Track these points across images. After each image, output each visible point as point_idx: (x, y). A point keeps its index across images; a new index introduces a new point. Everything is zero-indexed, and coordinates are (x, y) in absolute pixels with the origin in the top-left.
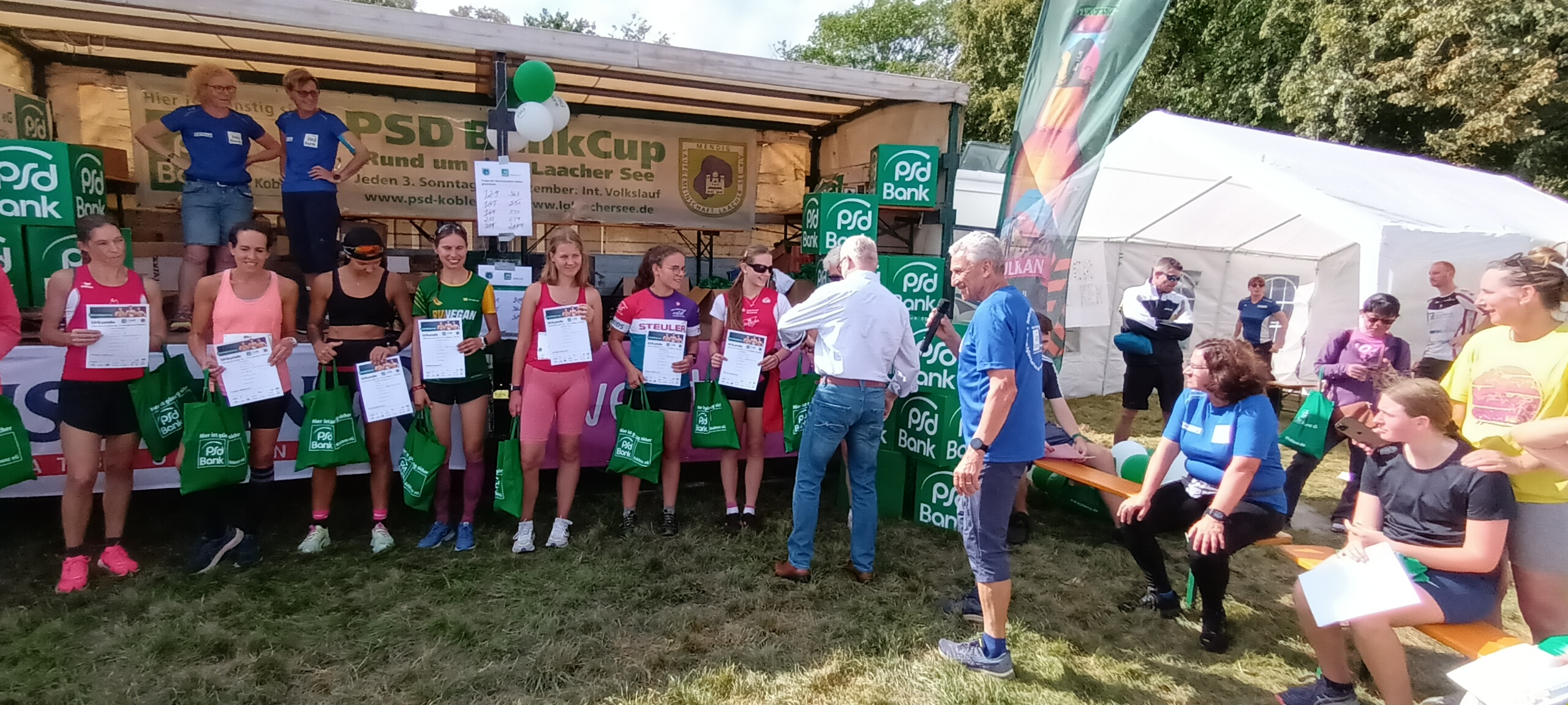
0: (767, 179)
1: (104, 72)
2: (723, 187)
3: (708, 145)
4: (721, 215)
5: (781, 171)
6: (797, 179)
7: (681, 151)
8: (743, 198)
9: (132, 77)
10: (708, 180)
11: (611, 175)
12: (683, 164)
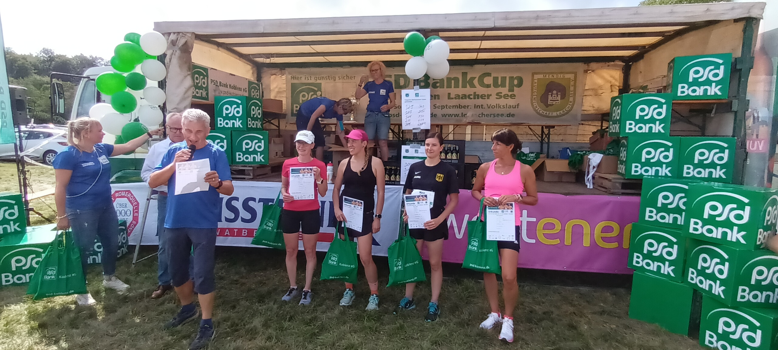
0: (590, 93)
1: (279, 69)
2: (559, 99)
3: (551, 75)
4: (557, 116)
5: (600, 87)
6: (612, 91)
7: (533, 79)
8: (573, 105)
9: (288, 70)
10: (550, 97)
11: (490, 97)
12: (534, 88)
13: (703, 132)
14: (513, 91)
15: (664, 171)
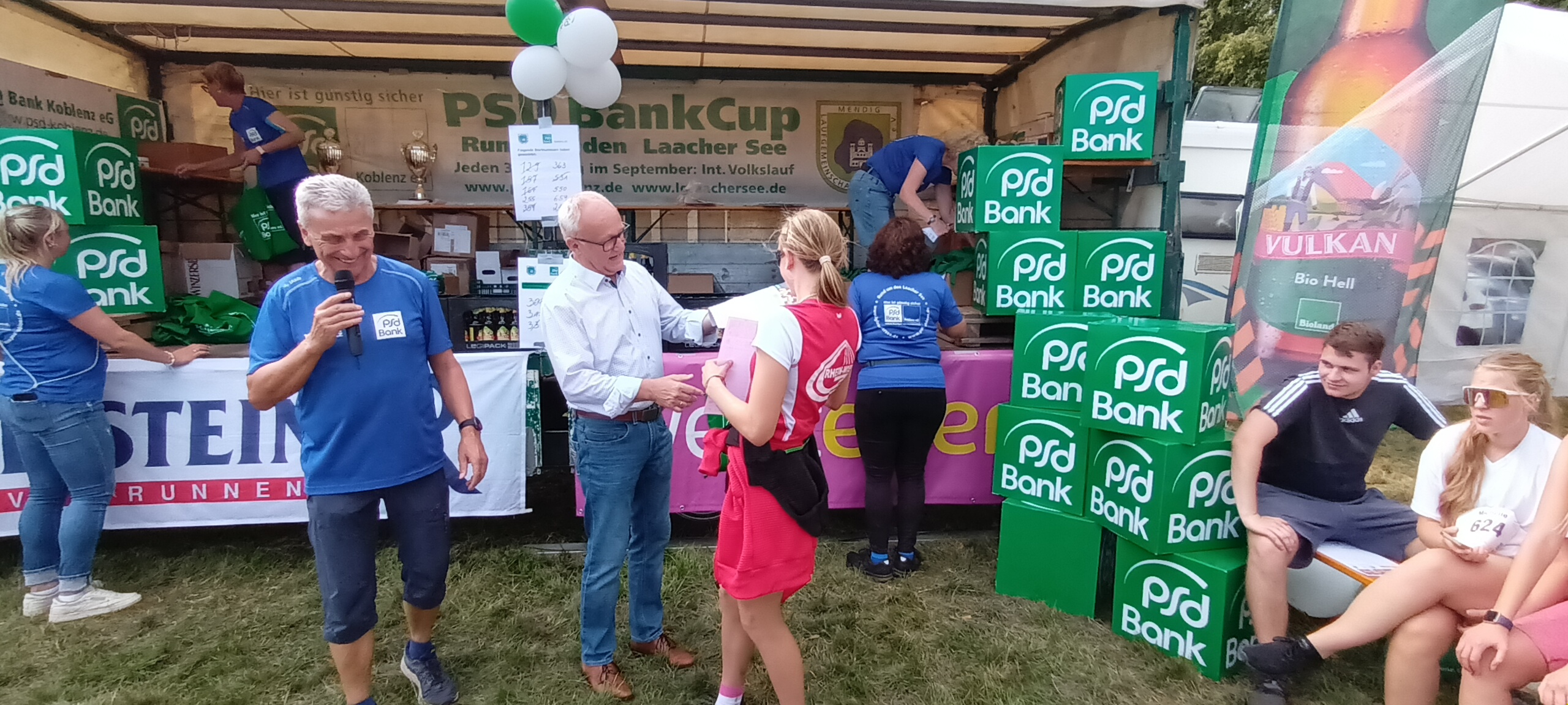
3: (853, 108)
7: (819, 115)
10: (852, 150)
11: (735, 150)
12: (822, 133)
13: (1113, 222)
14: (780, 137)
15: (1052, 298)
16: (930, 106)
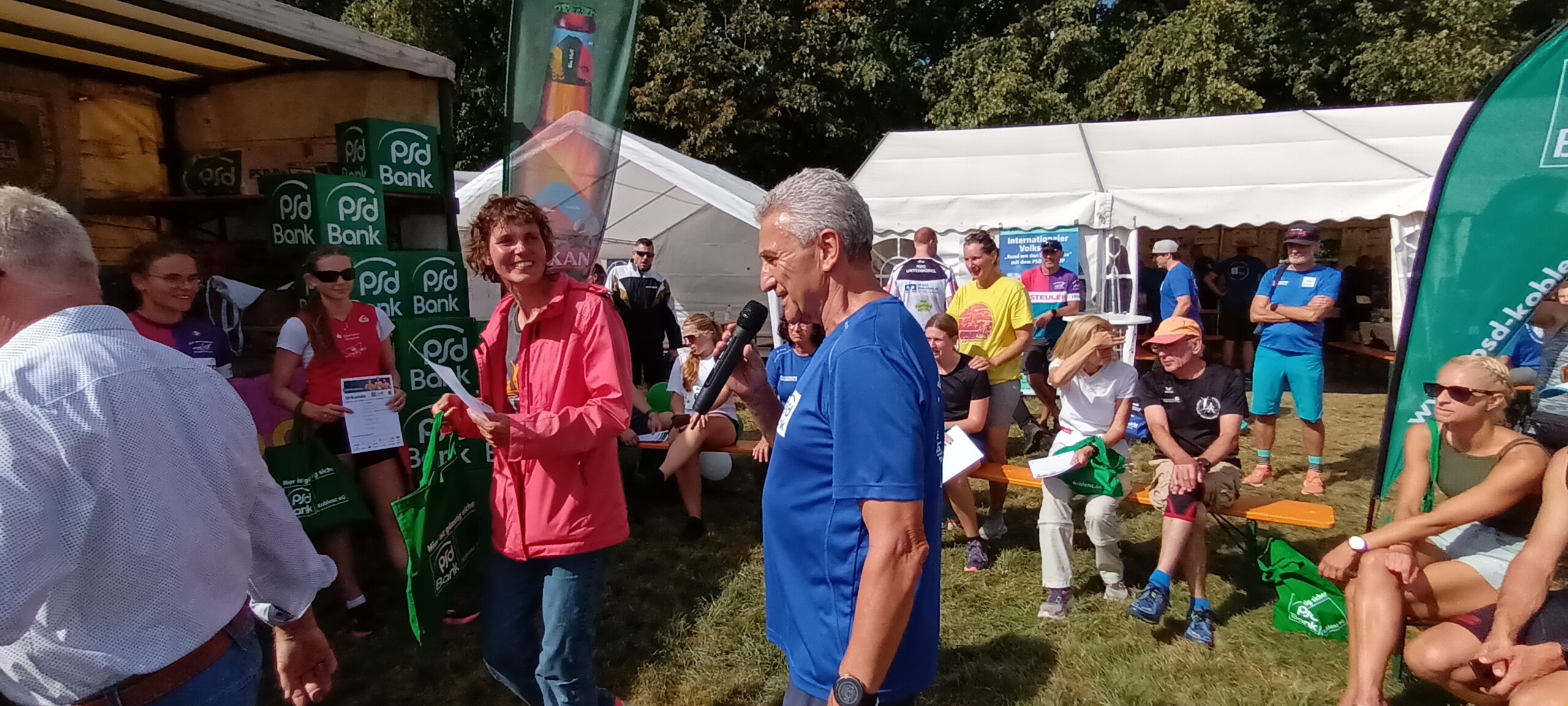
0: (91, 150)
5: (116, 140)
6: (144, 152)
15: (393, 308)
16: (91, 103)
